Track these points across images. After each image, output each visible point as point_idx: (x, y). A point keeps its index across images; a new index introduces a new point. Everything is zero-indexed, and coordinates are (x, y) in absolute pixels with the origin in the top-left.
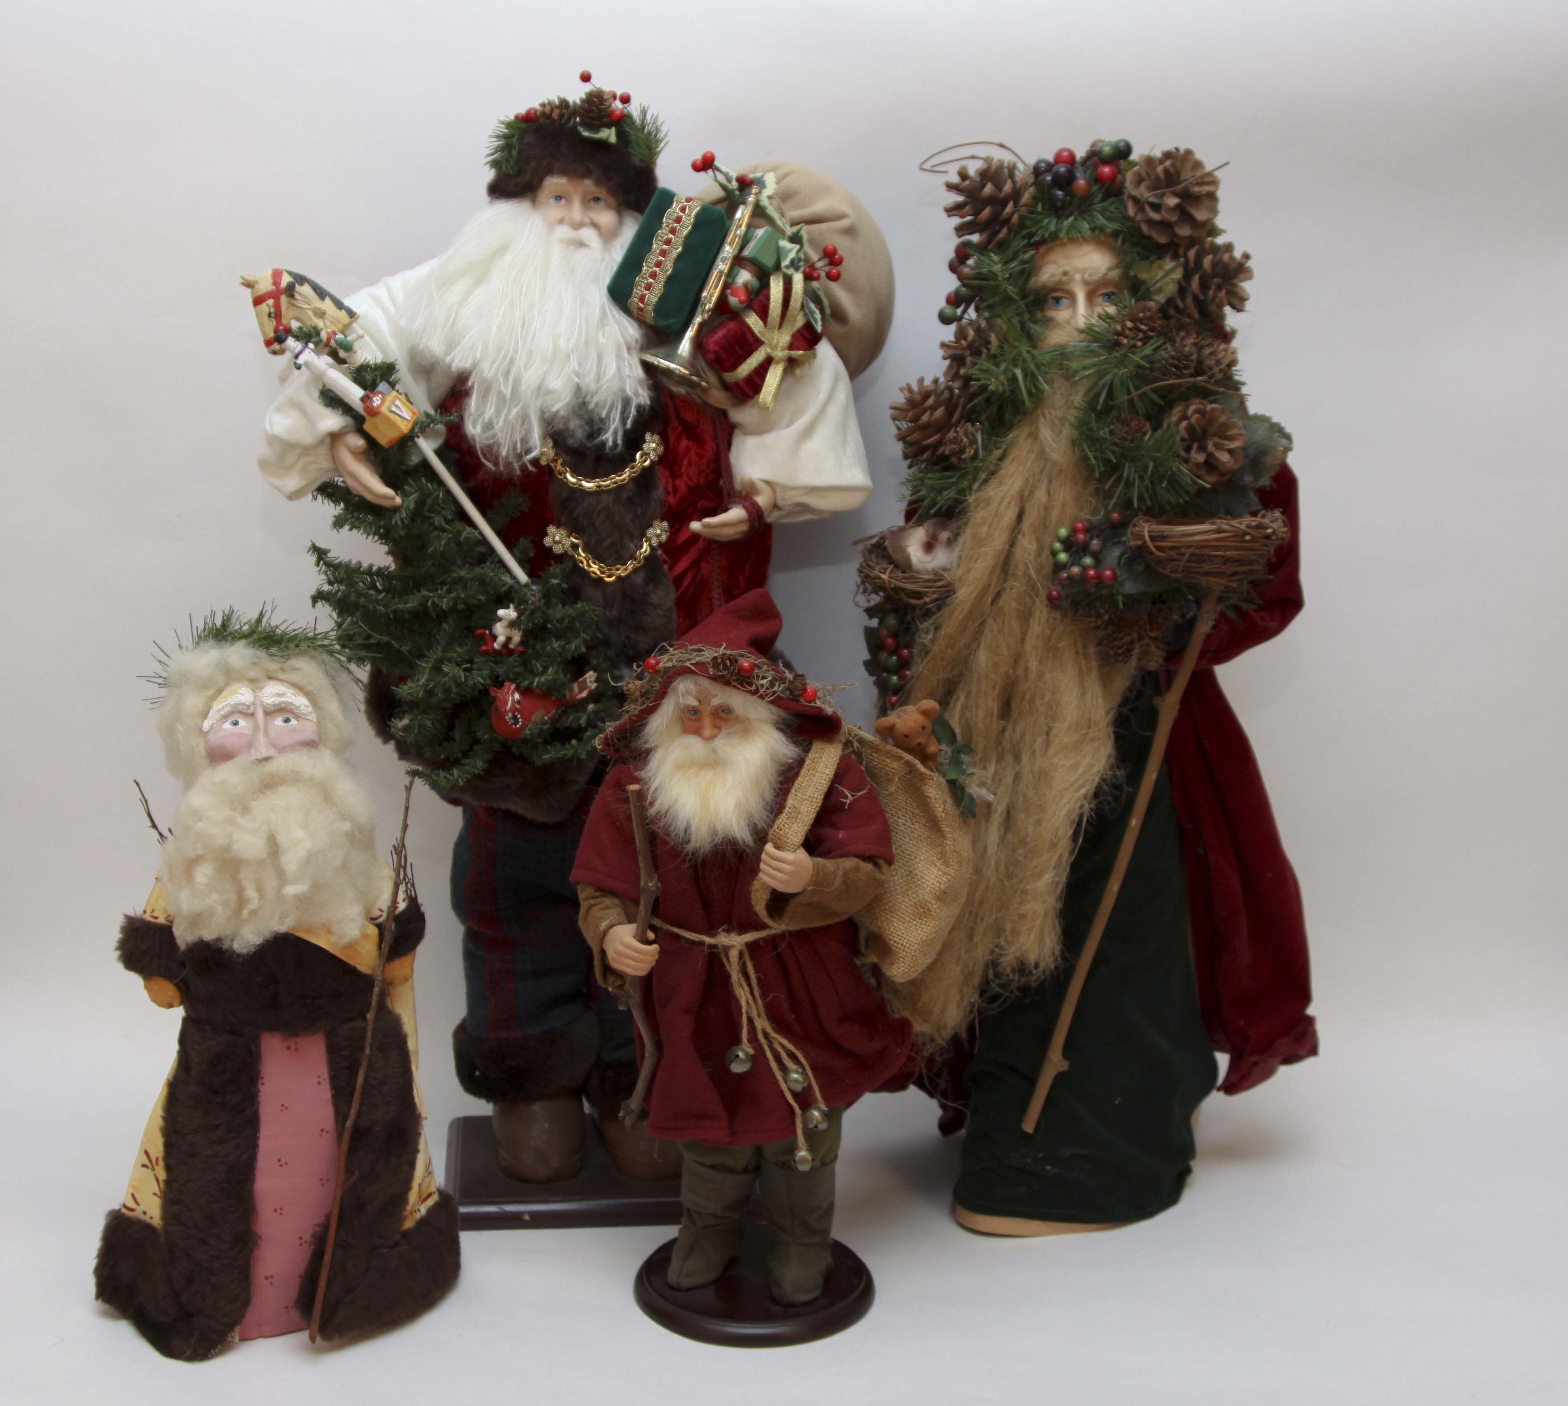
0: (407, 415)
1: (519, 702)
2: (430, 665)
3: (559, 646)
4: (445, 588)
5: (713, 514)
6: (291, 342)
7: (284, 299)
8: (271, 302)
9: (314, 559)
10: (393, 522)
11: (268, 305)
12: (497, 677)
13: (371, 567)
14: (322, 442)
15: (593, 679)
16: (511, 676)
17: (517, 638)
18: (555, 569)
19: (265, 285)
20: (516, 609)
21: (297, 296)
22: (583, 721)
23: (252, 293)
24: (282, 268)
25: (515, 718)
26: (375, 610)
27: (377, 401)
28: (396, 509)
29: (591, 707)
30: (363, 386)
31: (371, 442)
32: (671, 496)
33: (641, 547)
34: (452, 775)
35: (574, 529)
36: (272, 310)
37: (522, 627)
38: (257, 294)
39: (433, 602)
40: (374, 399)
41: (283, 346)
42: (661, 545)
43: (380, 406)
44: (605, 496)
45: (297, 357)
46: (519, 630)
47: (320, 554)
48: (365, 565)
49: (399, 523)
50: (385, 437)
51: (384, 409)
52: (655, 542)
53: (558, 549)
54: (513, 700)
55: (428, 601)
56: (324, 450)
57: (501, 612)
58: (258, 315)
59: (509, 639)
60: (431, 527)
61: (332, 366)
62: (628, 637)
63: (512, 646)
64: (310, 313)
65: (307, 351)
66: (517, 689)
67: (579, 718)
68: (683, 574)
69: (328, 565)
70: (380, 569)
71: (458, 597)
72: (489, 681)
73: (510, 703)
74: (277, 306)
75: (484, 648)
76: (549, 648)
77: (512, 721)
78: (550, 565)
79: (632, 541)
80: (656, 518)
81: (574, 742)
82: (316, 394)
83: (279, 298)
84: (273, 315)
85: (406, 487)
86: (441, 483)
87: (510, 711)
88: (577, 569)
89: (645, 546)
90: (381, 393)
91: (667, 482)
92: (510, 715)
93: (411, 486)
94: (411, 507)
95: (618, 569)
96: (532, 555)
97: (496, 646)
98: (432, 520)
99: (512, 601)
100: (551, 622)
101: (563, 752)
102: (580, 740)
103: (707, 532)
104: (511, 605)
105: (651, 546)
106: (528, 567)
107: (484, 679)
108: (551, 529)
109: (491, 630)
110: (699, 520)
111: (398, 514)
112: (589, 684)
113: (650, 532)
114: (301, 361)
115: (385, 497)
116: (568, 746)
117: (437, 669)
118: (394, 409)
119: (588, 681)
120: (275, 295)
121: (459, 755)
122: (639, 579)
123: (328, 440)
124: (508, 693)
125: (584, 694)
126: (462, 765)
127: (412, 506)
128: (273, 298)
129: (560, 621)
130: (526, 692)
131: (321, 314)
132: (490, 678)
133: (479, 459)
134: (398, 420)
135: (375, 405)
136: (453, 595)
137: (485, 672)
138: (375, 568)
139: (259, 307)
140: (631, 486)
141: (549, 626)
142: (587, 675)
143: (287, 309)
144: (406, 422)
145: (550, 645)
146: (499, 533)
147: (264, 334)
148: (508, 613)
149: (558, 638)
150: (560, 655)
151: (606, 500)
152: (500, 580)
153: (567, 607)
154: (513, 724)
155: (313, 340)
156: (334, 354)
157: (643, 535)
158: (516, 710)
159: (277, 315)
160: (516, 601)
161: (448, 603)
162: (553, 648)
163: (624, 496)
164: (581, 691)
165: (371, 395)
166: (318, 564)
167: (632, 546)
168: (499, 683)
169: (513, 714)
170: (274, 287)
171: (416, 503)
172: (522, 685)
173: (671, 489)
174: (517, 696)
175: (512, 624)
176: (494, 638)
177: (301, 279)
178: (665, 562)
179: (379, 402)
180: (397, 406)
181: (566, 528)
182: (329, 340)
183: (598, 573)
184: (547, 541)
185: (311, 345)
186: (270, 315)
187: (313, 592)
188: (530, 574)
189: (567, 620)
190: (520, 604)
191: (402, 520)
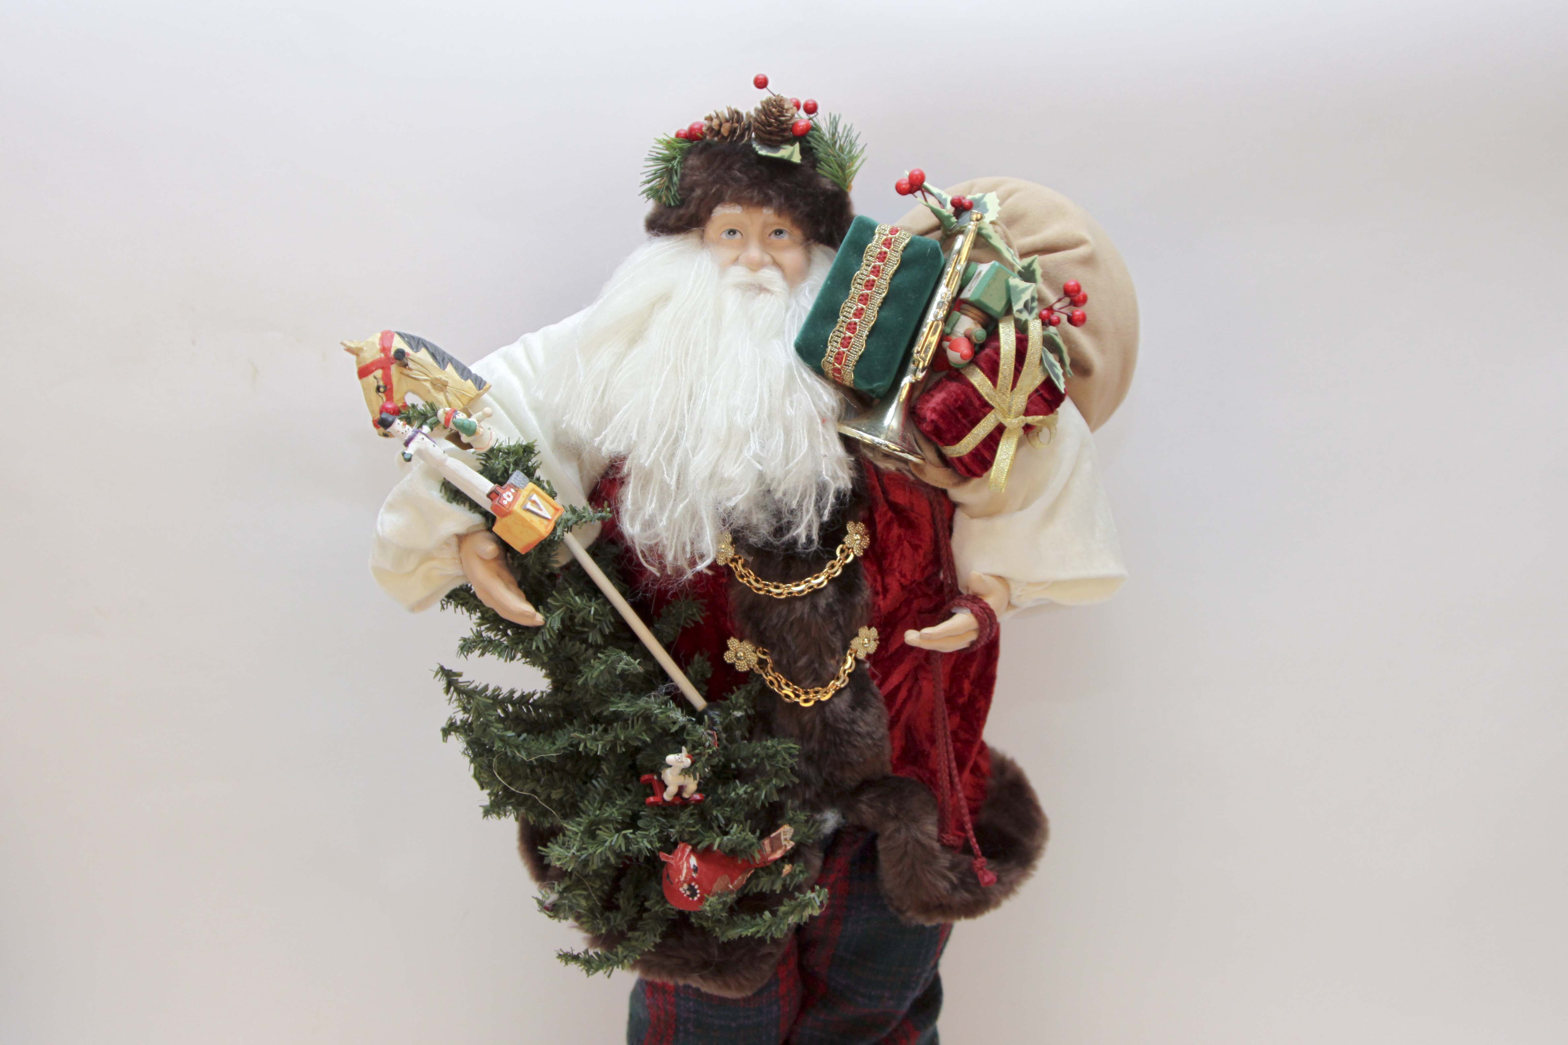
0: (547, 512)
1: (696, 870)
2: (582, 828)
3: (745, 792)
4: (600, 728)
5: (934, 623)
6: (398, 425)
7: (394, 369)
8: (379, 373)
9: (443, 683)
10: (534, 648)
11: (375, 378)
12: (668, 837)
13: (512, 692)
14: (447, 543)
15: (789, 836)
16: (686, 837)
17: (692, 785)
18: (738, 697)
19: (372, 354)
20: (691, 755)
21: (411, 364)
22: (778, 888)
23: (358, 362)
24: (393, 329)
25: (691, 888)
26: (514, 757)
27: (507, 496)
28: (537, 630)
29: (787, 868)
30: (493, 478)
31: (505, 547)
32: (881, 597)
33: (845, 662)
34: (616, 955)
35: (760, 640)
36: (381, 383)
37: (698, 774)
38: (363, 364)
39: (585, 746)
40: (505, 495)
41: (389, 430)
42: (869, 656)
43: (510, 504)
44: (798, 605)
45: (407, 444)
46: (695, 779)
47: (450, 678)
48: (505, 692)
49: (542, 648)
50: (521, 542)
51: (517, 508)
52: (862, 655)
53: (742, 667)
54: (688, 868)
55: (579, 743)
56: (450, 552)
57: (671, 758)
58: (365, 389)
59: (681, 788)
60: (584, 646)
61: (451, 454)
62: (831, 774)
63: (686, 795)
64: (428, 385)
65: (420, 436)
66: (693, 851)
67: (773, 883)
69: (459, 691)
70: (523, 696)
71: (617, 738)
72: (658, 845)
73: (684, 872)
74: (387, 378)
75: (652, 799)
76: (733, 794)
77: (688, 893)
79: (833, 657)
80: (862, 625)
81: (767, 915)
83: (389, 369)
84: (382, 389)
85: (549, 600)
86: (595, 591)
87: (685, 881)
88: (767, 694)
89: (850, 660)
90: (514, 487)
91: (875, 580)
92: (686, 886)
93: (556, 600)
94: (556, 628)
95: (817, 692)
96: (709, 676)
97: (668, 796)
98: (585, 636)
99: (684, 743)
100: (735, 761)
101: (754, 930)
102: (774, 913)
103: (927, 646)
104: (684, 748)
105: (856, 659)
106: (706, 688)
107: (651, 842)
108: (733, 643)
109: (659, 775)
110: (918, 628)
111: (540, 636)
112: (784, 843)
113: (855, 643)
114: (411, 450)
115: (523, 614)
116: (759, 920)
117: (591, 833)
118: (529, 506)
119: (782, 837)
120: (384, 365)
121: (625, 927)
122: (842, 704)
123: (454, 542)
124: (681, 858)
125: (778, 854)
126: (629, 939)
127: (557, 625)
128: (383, 368)
129: (746, 760)
130: (705, 855)
131: (441, 386)
132: (660, 840)
133: (640, 565)
134: (535, 520)
135: (505, 502)
136: (609, 737)
137: (653, 832)
138: (516, 695)
139: (365, 379)
140: (831, 589)
141: (733, 766)
142: (781, 830)
143: (400, 380)
144: (546, 522)
145: (734, 790)
146: (668, 648)
147: (372, 412)
148: (678, 760)
149: (744, 782)
150: (747, 802)
151: (802, 609)
152: (668, 717)
153: (754, 742)
154: (688, 896)
155: (429, 421)
156: (455, 438)
157: (846, 647)
158: (693, 879)
159: (386, 389)
160: (690, 745)
161: (604, 746)
162: (737, 794)
163: (822, 603)
164: (773, 851)
165: (500, 490)
166: (447, 691)
167: (833, 662)
168: (670, 846)
169: (690, 885)
170: (383, 355)
171: (563, 621)
172: (699, 847)
173: (880, 589)
174: (693, 861)
175: (685, 772)
176: (665, 787)
177: (417, 343)
178: (874, 676)
179: (510, 500)
180: (534, 502)
181: (751, 642)
182: (447, 421)
183: (792, 695)
184: (729, 657)
185: (426, 429)
186: (378, 389)
187: (444, 723)
189: (754, 760)
190: (694, 748)
191: (545, 642)
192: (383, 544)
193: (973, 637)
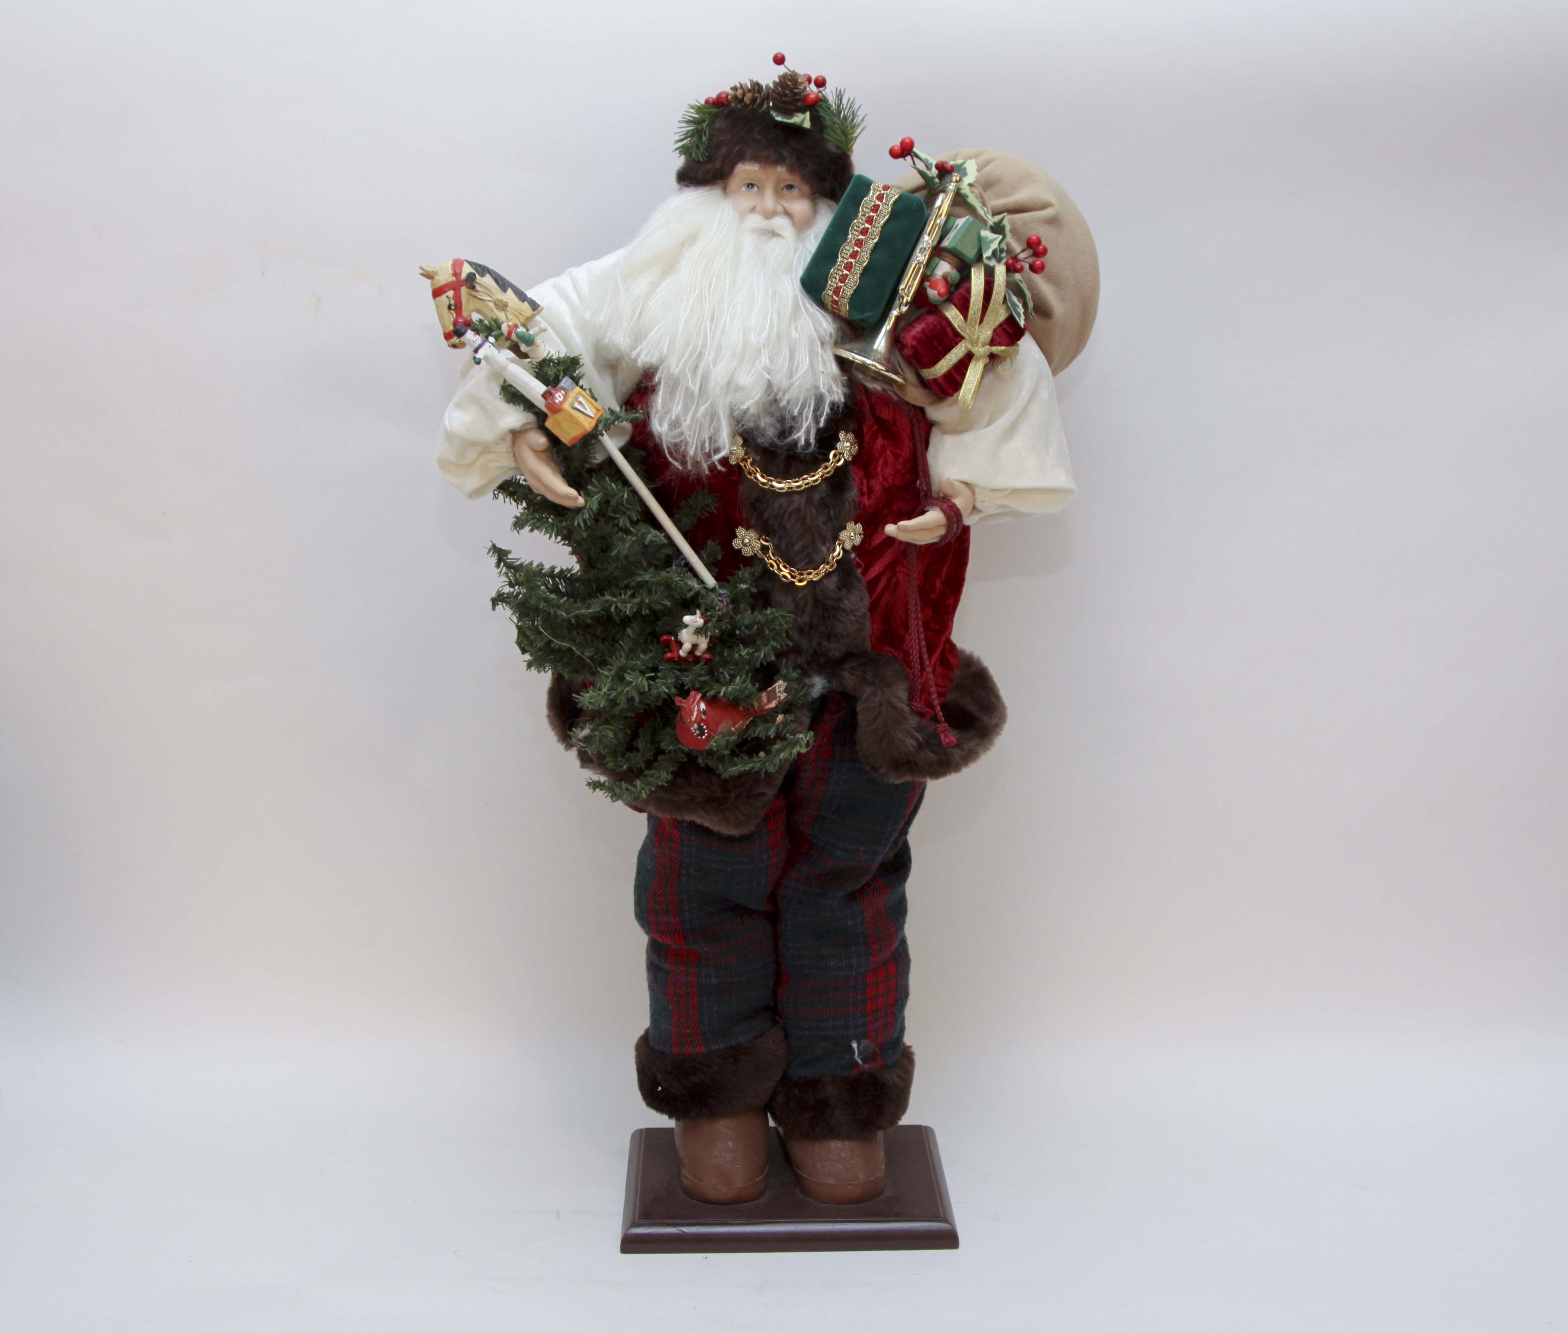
0: (590, 412)
1: (704, 712)
2: (612, 673)
3: (748, 653)
4: (629, 593)
5: (910, 517)
6: (470, 335)
7: (464, 290)
8: (451, 293)
9: (494, 560)
10: (576, 524)
11: (447, 297)
12: (683, 686)
13: (553, 568)
14: (503, 438)
15: (782, 689)
16: (697, 685)
17: (703, 644)
18: (745, 573)
19: (445, 276)
20: (703, 615)
21: (478, 287)
22: (772, 733)
23: (432, 284)
24: (462, 258)
25: (700, 728)
26: (556, 616)
27: (559, 397)
28: (578, 510)
29: (780, 718)
30: (546, 382)
31: (554, 441)
32: (866, 497)
33: (834, 550)
34: (635, 786)
35: (764, 530)
36: (452, 302)
37: (709, 634)
38: (438, 285)
39: (617, 607)
40: (557, 395)
41: (462, 339)
42: (854, 548)
43: (561, 403)
44: (796, 497)
45: (476, 351)
46: (706, 637)
47: (501, 555)
48: (547, 567)
49: (582, 525)
50: (568, 435)
51: (566, 406)
52: (848, 546)
53: (747, 552)
54: (699, 710)
55: (611, 605)
56: (504, 447)
57: (687, 619)
58: (437, 307)
59: (695, 647)
60: (616, 528)
61: (512, 361)
62: (819, 644)
63: (698, 653)
64: (491, 305)
65: (487, 345)
66: (703, 698)
67: (768, 730)
68: (878, 578)
69: (509, 566)
70: (562, 571)
71: (642, 602)
72: (673, 690)
73: (695, 713)
74: (457, 298)
75: (669, 655)
76: (736, 655)
77: (698, 732)
78: (739, 569)
79: (824, 544)
80: (849, 520)
81: (762, 754)
82: (497, 389)
83: (460, 290)
84: (453, 307)
85: (589, 487)
86: (626, 482)
87: (695, 722)
88: (767, 574)
89: (838, 549)
90: (564, 389)
91: (862, 484)
92: (696, 726)
93: (595, 486)
94: (594, 508)
95: (810, 574)
96: (720, 558)
97: (682, 653)
98: (616, 521)
99: (698, 606)
100: (739, 629)
101: (751, 765)
102: (768, 753)
103: (903, 537)
104: (698, 611)
105: (843, 549)
106: (716, 570)
107: (668, 688)
108: (740, 531)
109: (676, 636)
110: (895, 523)
111: (580, 515)
112: (778, 695)
113: (843, 535)
114: (480, 355)
115: (567, 497)
116: (755, 759)
117: (619, 677)
118: (577, 405)
119: (777, 690)
120: (455, 286)
121: (643, 765)
122: (832, 584)
123: (509, 438)
124: (693, 703)
125: (773, 704)
127: (595, 507)
128: (454, 289)
129: (749, 627)
130: (712, 701)
131: (502, 306)
132: (675, 687)
133: (666, 458)
134: (581, 417)
135: (557, 401)
136: (637, 600)
137: (670, 681)
138: (557, 570)
139: (438, 299)
140: (824, 486)
141: (738, 632)
142: (777, 684)
143: (468, 301)
144: (589, 419)
145: (738, 652)
146: (686, 535)
147: (443, 326)
148: (693, 620)
149: (746, 644)
150: (749, 663)
151: (798, 501)
152: (686, 584)
153: (756, 613)
154: (698, 735)
155: (493, 334)
156: (515, 348)
157: (836, 537)
158: (702, 720)
159: (456, 307)
160: (703, 608)
161: (632, 608)
162: (740, 655)
163: (817, 497)
164: (769, 701)
165: (553, 391)
166: (498, 566)
167: (824, 549)
168: (684, 692)
169: (699, 725)
170: (454, 279)
171: (600, 503)
172: (708, 694)
173: (865, 490)
174: (703, 706)
175: (699, 631)
176: (680, 644)
177: (483, 270)
178: (859, 565)
179: (561, 399)
180: (580, 403)
181: (756, 530)
182: (510, 333)
183: (789, 577)
184: (737, 544)
185: (491, 339)
186: (449, 307)
187: (493, 594)
188: (716, 578)
189: (756, 627)
190: (707, 610)
191: (585, 521)
192: (450, 437)
193: (942, 532)
